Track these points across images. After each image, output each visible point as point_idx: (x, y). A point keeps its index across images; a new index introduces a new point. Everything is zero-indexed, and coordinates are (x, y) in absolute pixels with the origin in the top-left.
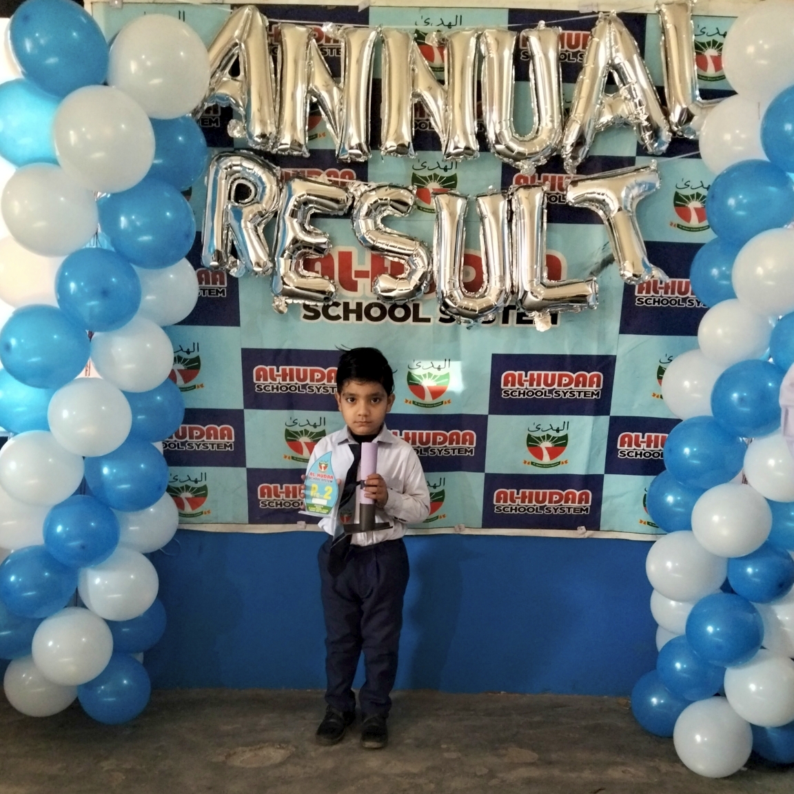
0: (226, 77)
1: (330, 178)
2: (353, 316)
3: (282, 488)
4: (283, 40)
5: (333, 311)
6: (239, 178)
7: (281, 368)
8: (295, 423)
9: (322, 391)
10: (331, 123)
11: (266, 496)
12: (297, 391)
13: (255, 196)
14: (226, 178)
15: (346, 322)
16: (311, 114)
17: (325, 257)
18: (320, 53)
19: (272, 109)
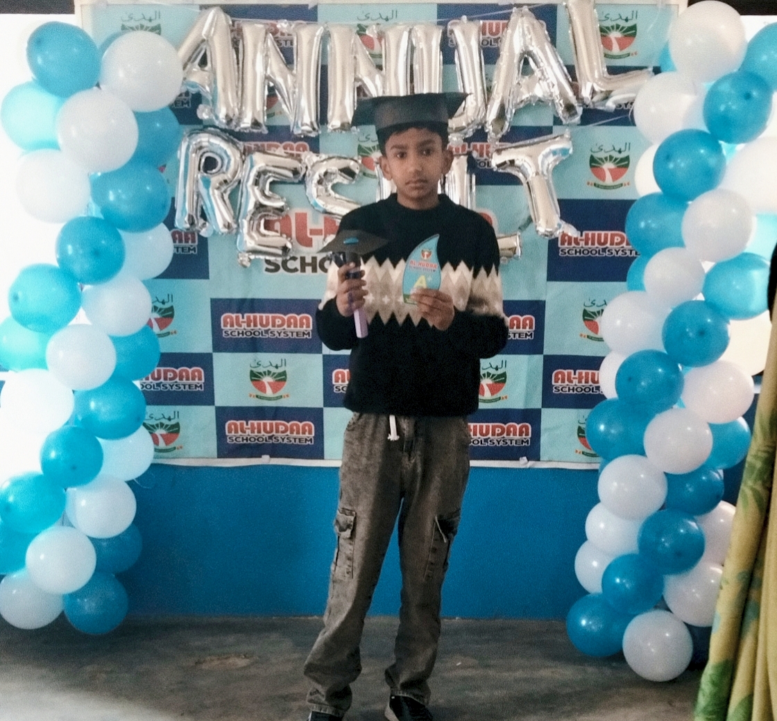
0: (196, 68)
1: (286, 151)
2: (309, 269)
3: (247, 424)
4: (244, 36)
5: (291, 265)
6: (207, 152)
7: (246, 315)
8: (259, 364)
9: (282, 335)
10: (285, 103)
11: (233, 432)
12: (260, 336)
13: (222, 167)
14: (196, 153)
15: (303, 274)
16: (268, 96)
17: (283, 218)
18: (276, 44)
19: (235, 94)
